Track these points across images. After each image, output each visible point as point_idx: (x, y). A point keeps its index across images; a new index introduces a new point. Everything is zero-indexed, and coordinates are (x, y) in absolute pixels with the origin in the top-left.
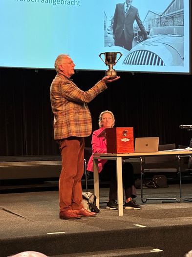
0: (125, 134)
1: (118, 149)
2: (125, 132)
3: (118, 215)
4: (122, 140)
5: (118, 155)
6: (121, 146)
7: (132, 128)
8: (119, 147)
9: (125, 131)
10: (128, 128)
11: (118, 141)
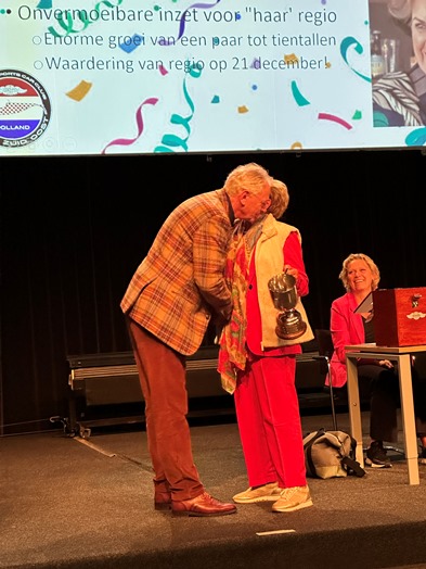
0: (415, 304)
1: (400, 337)
2: (415, 299)
3: (408, 483)
4: (410, 317)
5: (401, 350)
6: (406, 330)
8: (402, 332)
9: (416, 296)
11: (399, 319)
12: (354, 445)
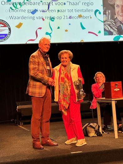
0: (116, 86)
1: (112, 96)
2: (117, 85)
3: (115, 138)
4: (115, 90)
5: (112, 100)
6: (114, 94)
7: (121, 82)
10: (118, 82)
11: (112, 91)
12: (99, 127)
